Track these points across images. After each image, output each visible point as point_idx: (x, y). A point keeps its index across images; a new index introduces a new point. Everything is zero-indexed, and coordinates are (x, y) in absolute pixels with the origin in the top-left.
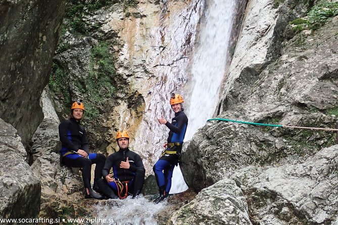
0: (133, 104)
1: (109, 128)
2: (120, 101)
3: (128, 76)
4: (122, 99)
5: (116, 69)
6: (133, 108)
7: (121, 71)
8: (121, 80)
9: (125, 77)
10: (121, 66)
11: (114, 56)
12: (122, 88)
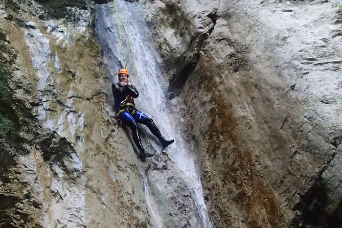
0: (53, 154)
1: (17, 199)
2: (27, 146)
3: (34, 105)
4: (30, 143)
5: (12, 90)
6: (54, 161)
7: (19, 94)
8: (22, 110)
9: (29, 106)
10: (20, 87)
11: (6, 69)
12: (26, 124)
